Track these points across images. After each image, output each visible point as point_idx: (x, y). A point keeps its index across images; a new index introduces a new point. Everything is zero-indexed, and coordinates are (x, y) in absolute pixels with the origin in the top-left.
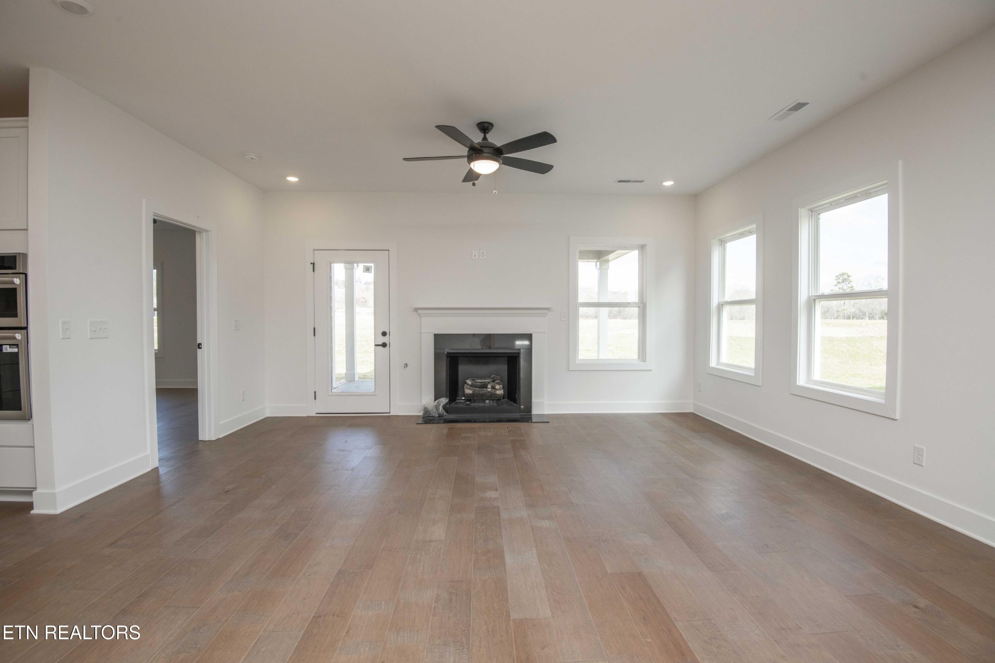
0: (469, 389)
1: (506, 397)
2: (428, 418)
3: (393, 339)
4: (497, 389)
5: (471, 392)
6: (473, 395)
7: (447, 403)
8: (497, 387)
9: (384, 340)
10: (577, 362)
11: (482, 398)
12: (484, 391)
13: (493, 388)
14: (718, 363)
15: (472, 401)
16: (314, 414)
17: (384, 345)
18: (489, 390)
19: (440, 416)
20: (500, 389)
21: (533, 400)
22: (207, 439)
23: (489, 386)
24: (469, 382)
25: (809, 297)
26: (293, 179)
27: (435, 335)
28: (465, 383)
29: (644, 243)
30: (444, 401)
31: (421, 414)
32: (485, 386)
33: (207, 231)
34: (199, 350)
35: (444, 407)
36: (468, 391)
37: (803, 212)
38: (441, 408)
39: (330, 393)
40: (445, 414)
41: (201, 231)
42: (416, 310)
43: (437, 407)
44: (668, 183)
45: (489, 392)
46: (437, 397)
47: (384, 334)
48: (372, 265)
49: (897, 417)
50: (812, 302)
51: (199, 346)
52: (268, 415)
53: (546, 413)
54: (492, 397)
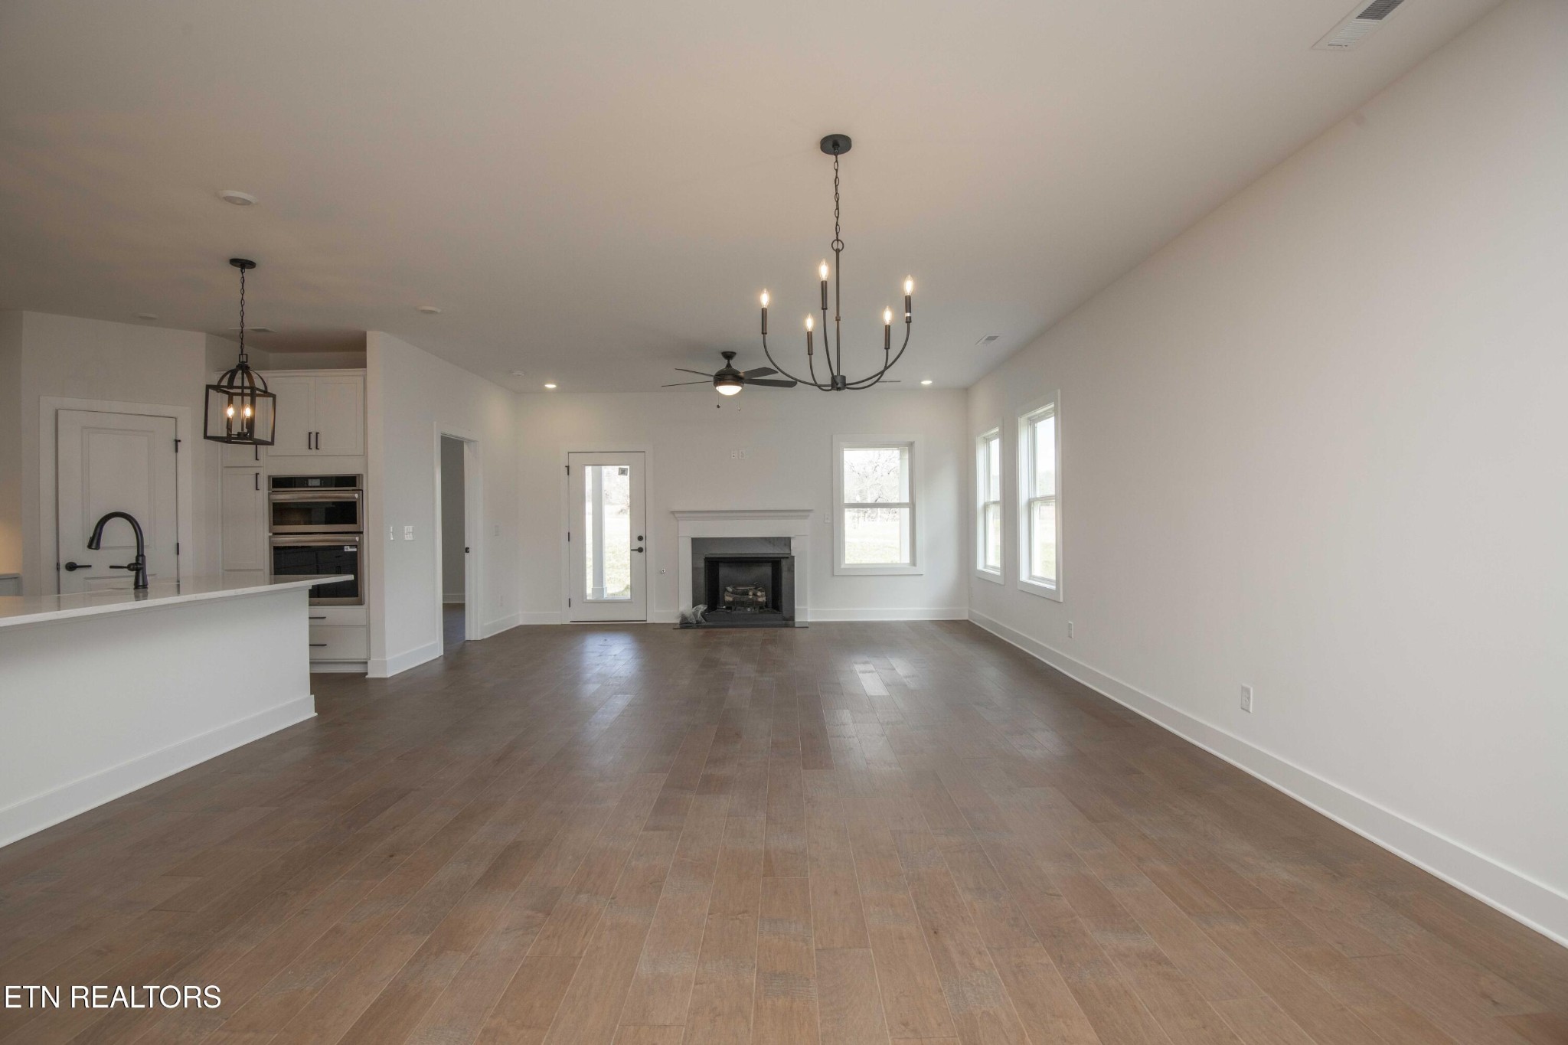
0: (730, 596)
1: (770, 605)
2: (685, 624)
3: (650, 544)
4: (759, 597)
5: (731, 599)
6: (733, 603)
7: (705, 610)
8: (759, 594)
9: (641, 544)
10: (843, 566)
11: (744, 604)
12: (744, 598)
13: (755, 595)
14: (986, 566)
15: (733, 608)
16: (568, 622)
17: (640, 550)
18: (751, 597)
19: (698, 622)
20: (762, 596)
21: (796, 607)
22: (473, 638)
23: (751, 593)
24: (730, 589)
25: (1029, 499)
26: (551, 386)
27: (694, 540)
28: (726, 590)
29: (911, 440)
30: (702, 608)
31: (678, 621)
32: (746, 593)
33: (474, 441)
34: (466, 554)
35: (703, 615)
36: (728, 598)
37: (1022, 421)
38: (699, 614)
39: (585, 600)
40: (704, 621)
41: (469, 441)
42: (673, 513)
43: (695, 614)
44: (927, 383)
45: (751, 599)
46: (694, 605)
47: (640, 538)
48: (628, 467)
49: (1061, 600)
50: (1030, 503)
51: (467, 550)
52: (521, 623)
53: (809, 620)
54: (754, 604)
